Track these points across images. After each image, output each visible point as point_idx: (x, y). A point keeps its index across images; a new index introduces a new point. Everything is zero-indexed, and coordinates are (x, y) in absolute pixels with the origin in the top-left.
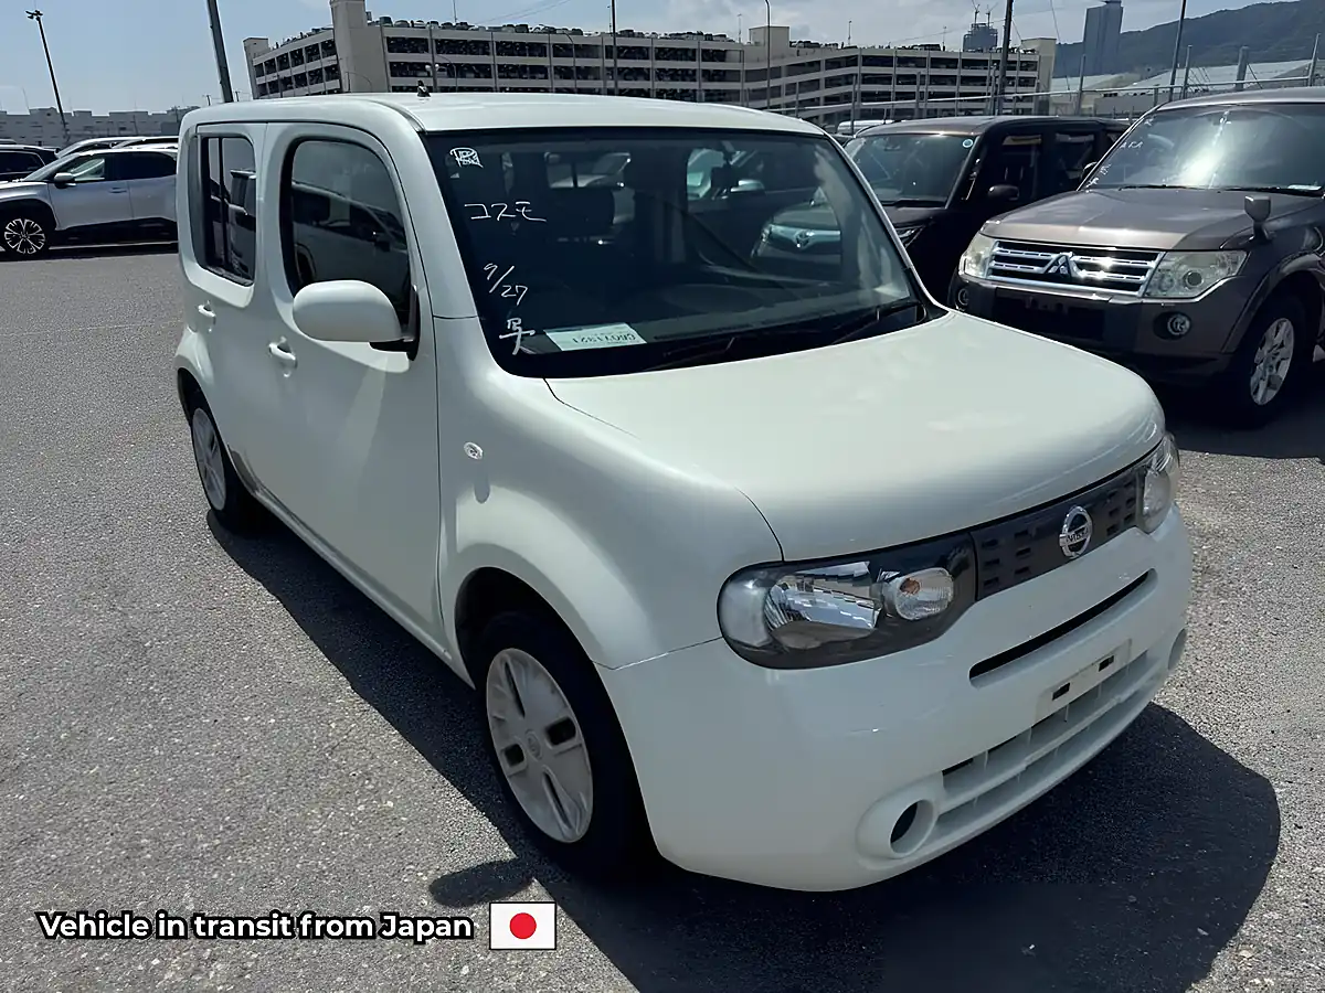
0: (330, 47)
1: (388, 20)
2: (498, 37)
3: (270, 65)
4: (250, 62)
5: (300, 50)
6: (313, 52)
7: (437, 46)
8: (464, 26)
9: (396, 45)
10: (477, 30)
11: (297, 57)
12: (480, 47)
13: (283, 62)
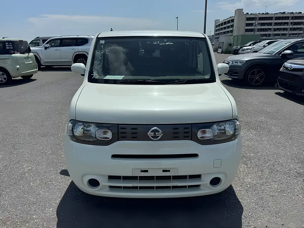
0: (233, 21)
1: (248, 13)
2: (276, 16)
3: (219, 25)
4: (215, 24)
5: (226, 22)
6: (229, 22)
7: (259, 19)
8: (267, 14)
9: (248, 19)
10: (271, 14)
11: (225, 23)
12: (271, 18)
13: (222, 24)
